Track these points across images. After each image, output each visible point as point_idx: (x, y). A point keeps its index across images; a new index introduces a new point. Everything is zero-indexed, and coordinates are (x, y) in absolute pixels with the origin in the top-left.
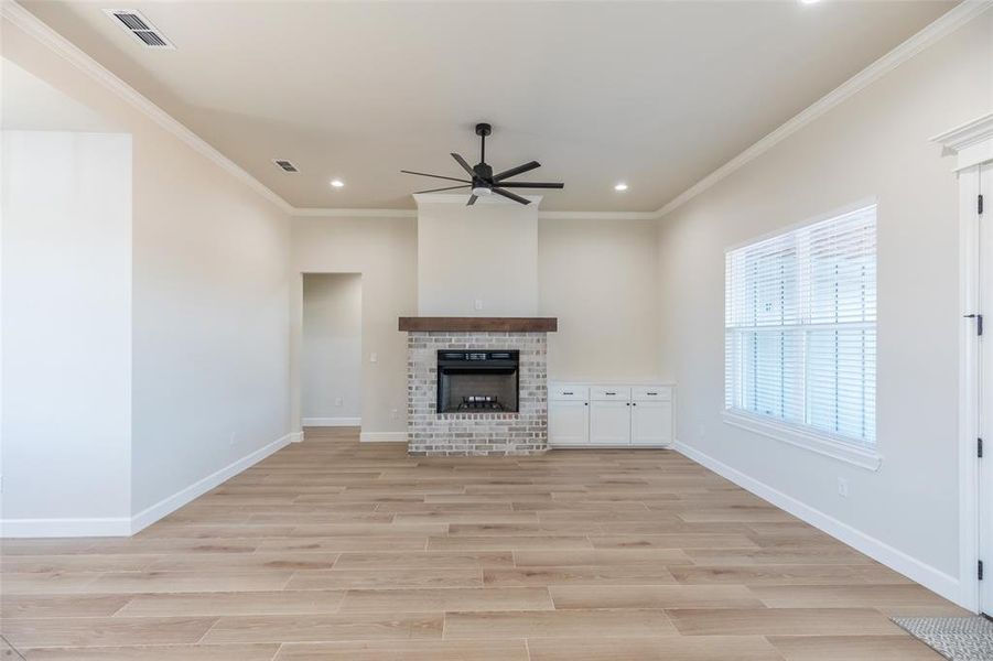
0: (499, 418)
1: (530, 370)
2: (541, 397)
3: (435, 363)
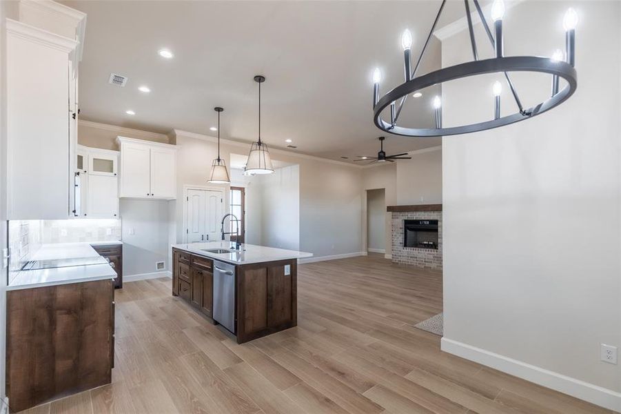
0: (429, 251)
3: (402, 225)
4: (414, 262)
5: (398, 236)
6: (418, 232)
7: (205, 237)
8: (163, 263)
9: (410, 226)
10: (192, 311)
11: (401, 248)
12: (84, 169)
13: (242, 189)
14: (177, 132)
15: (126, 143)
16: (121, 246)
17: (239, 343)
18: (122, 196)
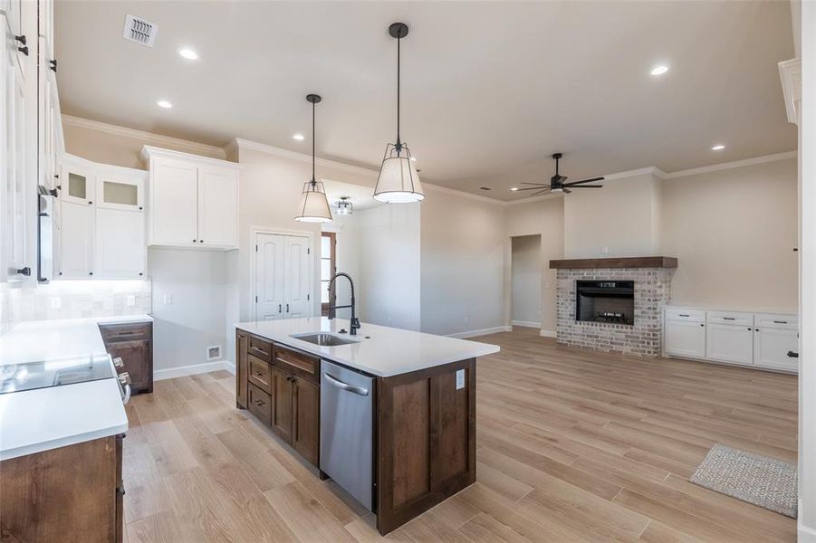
0: (617, 327)
1: (642, 295)
2: (651, 316)
3: (573, 288)
4: (592, 343)
5: (567, 303)
6: (596, 299)
7: (284, 308)
8: (217, 349)
9: (587, 290)
10: (274, 443)
11: (572, 322)
12: (89, 198)
13: (332, 236)
14: (240, 142)
15: (156, 156)
16: (150, 325)
17: (383, 533)
18: (152, 243)
